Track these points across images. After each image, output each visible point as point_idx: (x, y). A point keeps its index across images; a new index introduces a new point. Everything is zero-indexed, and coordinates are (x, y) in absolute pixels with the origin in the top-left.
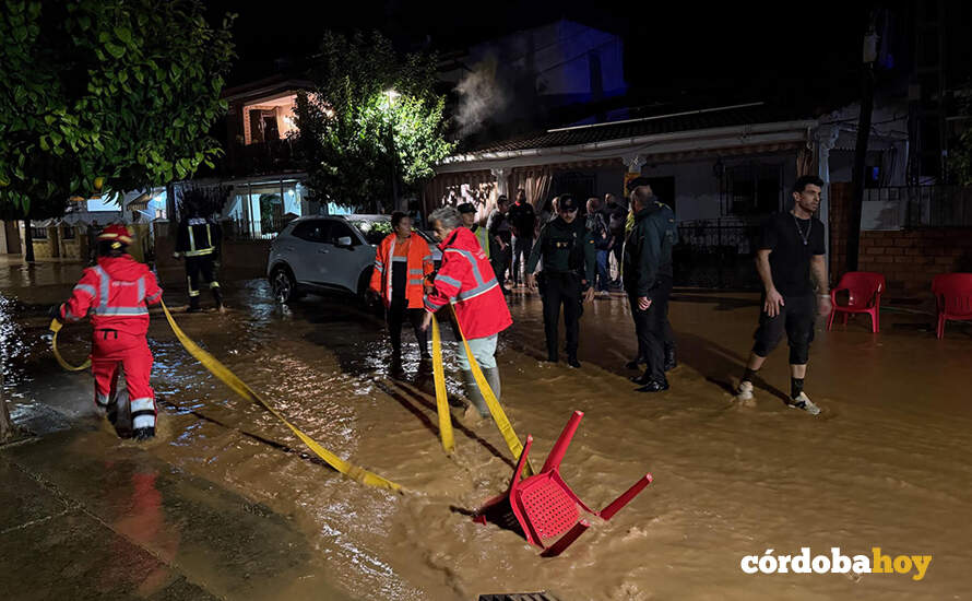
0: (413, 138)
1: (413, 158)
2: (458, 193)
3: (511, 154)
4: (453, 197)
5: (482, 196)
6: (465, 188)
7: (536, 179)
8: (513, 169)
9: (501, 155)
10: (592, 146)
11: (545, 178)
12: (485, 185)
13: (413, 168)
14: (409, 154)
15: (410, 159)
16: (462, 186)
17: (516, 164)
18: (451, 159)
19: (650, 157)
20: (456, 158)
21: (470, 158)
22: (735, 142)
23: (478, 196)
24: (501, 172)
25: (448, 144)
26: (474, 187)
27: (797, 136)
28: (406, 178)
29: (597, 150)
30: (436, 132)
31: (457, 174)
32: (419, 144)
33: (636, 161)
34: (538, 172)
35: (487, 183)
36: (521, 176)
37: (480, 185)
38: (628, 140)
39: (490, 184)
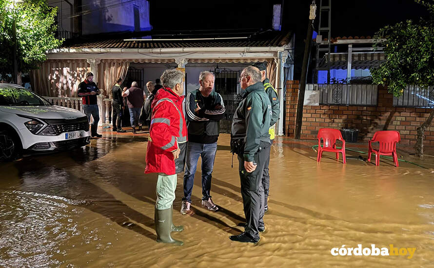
0: (32, 32)
1: (30, 46)
2: (61, 73)
3: (102, 50)
4: (57, 76)
5: (78, 75)
6: (66, 70)
7: (117, 67)
8: (101, 60)
9: (95, 50)
10: (158, 50)
11: (124, 67)
12: (81, 69)
13: (31, 53)
14: (28, 43)
15: (29, 47)
16: (64, 69)
17: (104, 57)
18: (58, 50)
19: (189, 60)
20: (62, 50)
21: (72, 50)
22: (238, 56)
23: (76, 75)
24: (94, 61)
25: (57, 40)
26: (73, 69)
27: (270, 56)
28: (26, 59)
29: (161, 53)
30: (49, 31)
31: (60, 61)
32: (36, 37)
33: (183, 62)
34: (119, 63)
35: (83, 67)
36: (107, 65)
37: (78, 69)
38: (180, 49)
39: (84, 68)
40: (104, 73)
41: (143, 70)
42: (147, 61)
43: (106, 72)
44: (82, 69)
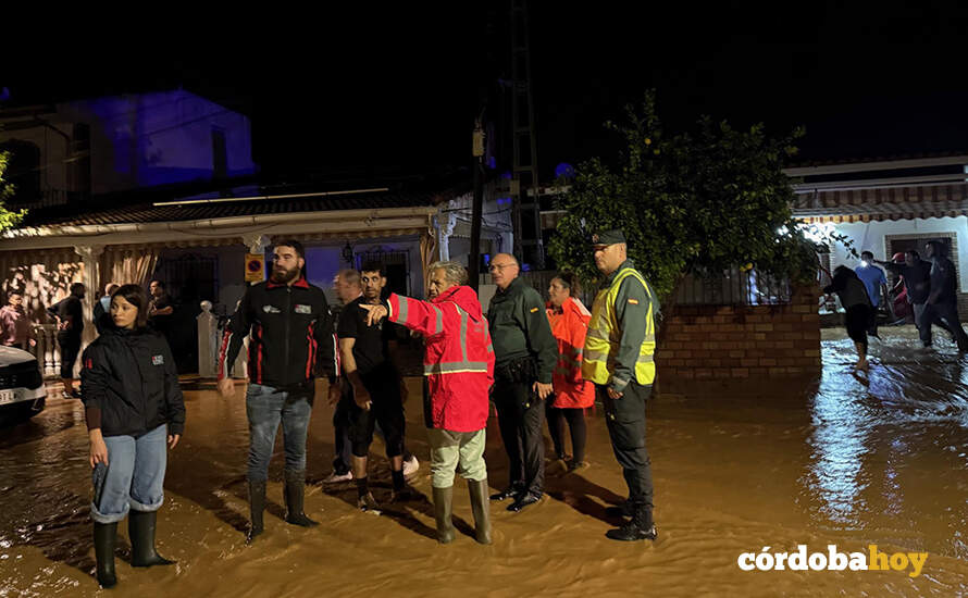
2: (28, 276)
3: (102, 228)
4: (19, 282)
5: (62, 279)
6: (37, 270)
7: (138, 259)
8: (107, 247)
9: (88, 229)
10: (206, 222)
11: (148, 258)
12: (66, 266)
16: (34, 267)
17: (110, 241)
18: (16, 232)
19: (274, 238)
20: (24, 231)
21: (44, 232)
22: (362, 226)
23: (56, 279)
24: (89, 250)
26: (51, 268)
27: (419, 223)
29: (213, 227)
31: (25, 252)
33: (258, 242)
34: (139, 251)
35: (70, 263)
36: (117, 256)
37: (60, 266)
38: (248, 219)
39: (73, 265)
40: (112, 273)
41: (217, 259)
42: (192, 244)
43: (115, 270)
44: (69, 266)
